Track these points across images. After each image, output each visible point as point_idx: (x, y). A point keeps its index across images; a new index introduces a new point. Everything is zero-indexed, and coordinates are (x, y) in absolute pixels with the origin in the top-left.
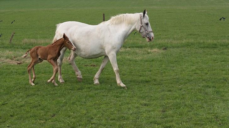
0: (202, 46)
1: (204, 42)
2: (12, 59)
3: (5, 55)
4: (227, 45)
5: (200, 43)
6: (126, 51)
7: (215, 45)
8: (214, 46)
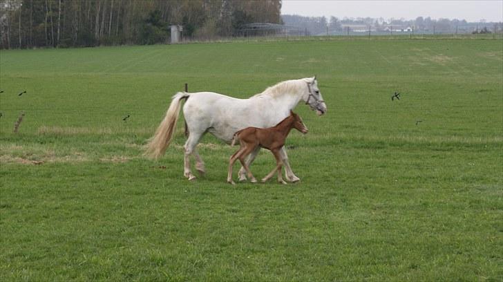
0: (359, 144)
1: (362, 139)
2: (23, 158)
3: (12, 152)
4: (402, 145)
5: (355, 140)
6: (223, 150)
7: (382, 143)
8: (379, 145)
